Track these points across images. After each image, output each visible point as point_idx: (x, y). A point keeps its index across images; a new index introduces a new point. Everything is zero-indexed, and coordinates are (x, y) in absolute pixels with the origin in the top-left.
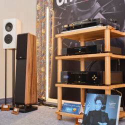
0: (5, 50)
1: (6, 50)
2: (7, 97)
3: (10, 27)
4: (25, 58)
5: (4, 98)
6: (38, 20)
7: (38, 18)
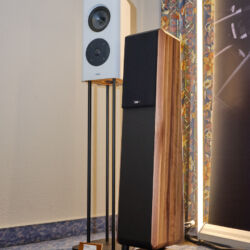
0: (86, 85)
1: (90, 83)
2: (92, 216)
3: (103, 19)
4: (150, 105)
5: (85, 216)
6: (167, 13)
7: (166, 9)
